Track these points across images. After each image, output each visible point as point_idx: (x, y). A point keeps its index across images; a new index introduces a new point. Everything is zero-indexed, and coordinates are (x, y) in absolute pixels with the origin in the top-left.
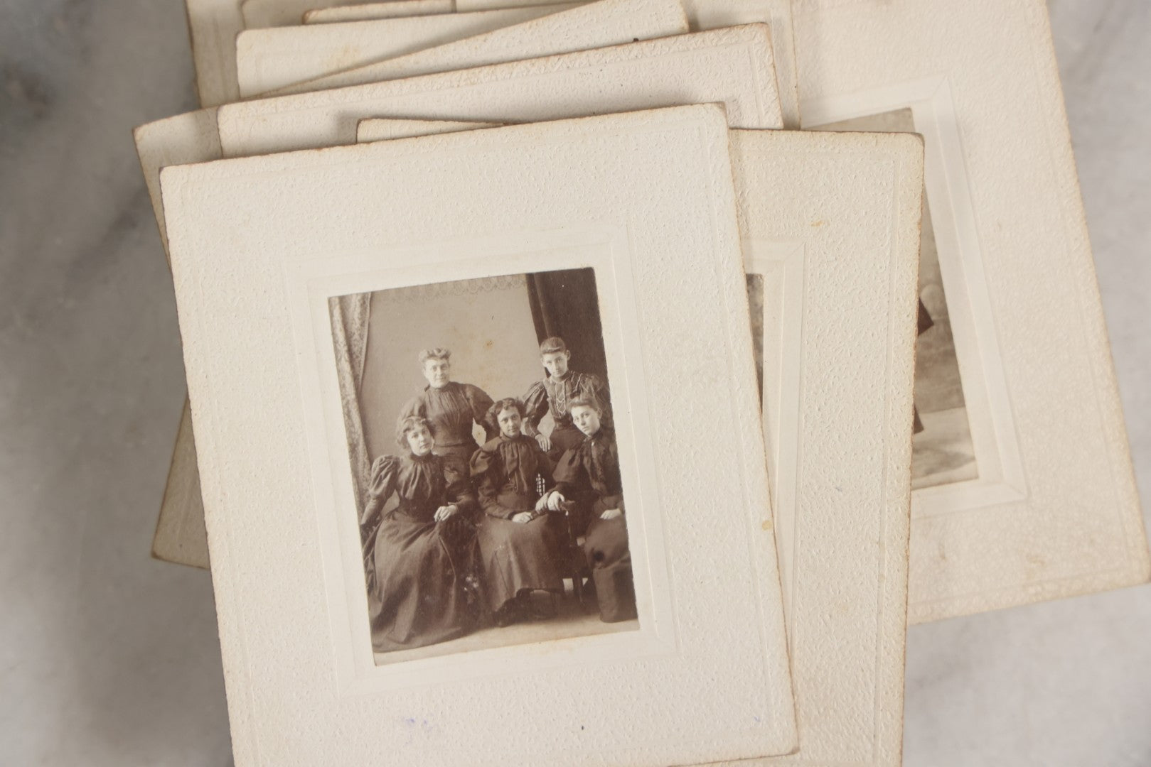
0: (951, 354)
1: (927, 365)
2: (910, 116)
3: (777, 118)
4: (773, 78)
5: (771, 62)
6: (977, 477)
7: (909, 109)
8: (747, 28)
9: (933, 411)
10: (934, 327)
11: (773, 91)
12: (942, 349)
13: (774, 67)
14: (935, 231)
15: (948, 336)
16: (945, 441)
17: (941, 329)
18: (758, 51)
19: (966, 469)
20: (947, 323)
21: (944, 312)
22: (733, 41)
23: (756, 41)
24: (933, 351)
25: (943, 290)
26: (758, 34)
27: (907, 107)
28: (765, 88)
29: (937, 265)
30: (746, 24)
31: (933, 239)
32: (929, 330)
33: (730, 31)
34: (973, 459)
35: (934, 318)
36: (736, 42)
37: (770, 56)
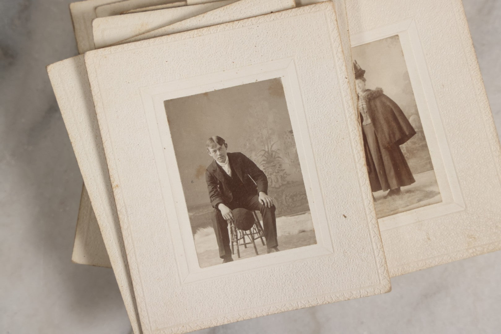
0: (425, 146)
1: (415, 152)
2: (398, 39)
3: (339, 44)
4: (336, 26)
5: (335, 19)
6: (441, 201)
7: (397, 36)
8: (323, 3)
9: (419, 173)
10: (417, 134)
11: (336, 31)
12: (421, 144)
13: (337, 21)
14: (414, 90)
15: (423, 138)
16: (425, 186)
17: (420, 134)
18: (329, 14)
19: (436, 198)
20: (422, 132)
21: (421, 127)
22: (317, 10)
23: (328, 9)
24: (417, 145)
25: (419, 117)
26: (329, 6)
27: (397, 34)
28: (333, 31)
29: (416, 106)
30: (323, 2)
31: (413, 94)
32: (414, 136)
33: (316, 5)
34: (439, 193)
35: (416, 130)
36: (319, 11)
37: (334, 16)
